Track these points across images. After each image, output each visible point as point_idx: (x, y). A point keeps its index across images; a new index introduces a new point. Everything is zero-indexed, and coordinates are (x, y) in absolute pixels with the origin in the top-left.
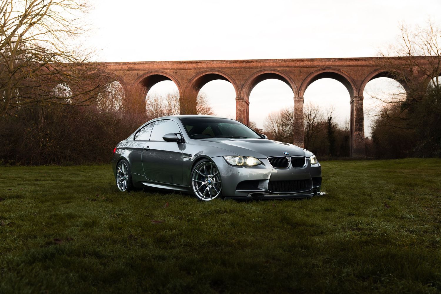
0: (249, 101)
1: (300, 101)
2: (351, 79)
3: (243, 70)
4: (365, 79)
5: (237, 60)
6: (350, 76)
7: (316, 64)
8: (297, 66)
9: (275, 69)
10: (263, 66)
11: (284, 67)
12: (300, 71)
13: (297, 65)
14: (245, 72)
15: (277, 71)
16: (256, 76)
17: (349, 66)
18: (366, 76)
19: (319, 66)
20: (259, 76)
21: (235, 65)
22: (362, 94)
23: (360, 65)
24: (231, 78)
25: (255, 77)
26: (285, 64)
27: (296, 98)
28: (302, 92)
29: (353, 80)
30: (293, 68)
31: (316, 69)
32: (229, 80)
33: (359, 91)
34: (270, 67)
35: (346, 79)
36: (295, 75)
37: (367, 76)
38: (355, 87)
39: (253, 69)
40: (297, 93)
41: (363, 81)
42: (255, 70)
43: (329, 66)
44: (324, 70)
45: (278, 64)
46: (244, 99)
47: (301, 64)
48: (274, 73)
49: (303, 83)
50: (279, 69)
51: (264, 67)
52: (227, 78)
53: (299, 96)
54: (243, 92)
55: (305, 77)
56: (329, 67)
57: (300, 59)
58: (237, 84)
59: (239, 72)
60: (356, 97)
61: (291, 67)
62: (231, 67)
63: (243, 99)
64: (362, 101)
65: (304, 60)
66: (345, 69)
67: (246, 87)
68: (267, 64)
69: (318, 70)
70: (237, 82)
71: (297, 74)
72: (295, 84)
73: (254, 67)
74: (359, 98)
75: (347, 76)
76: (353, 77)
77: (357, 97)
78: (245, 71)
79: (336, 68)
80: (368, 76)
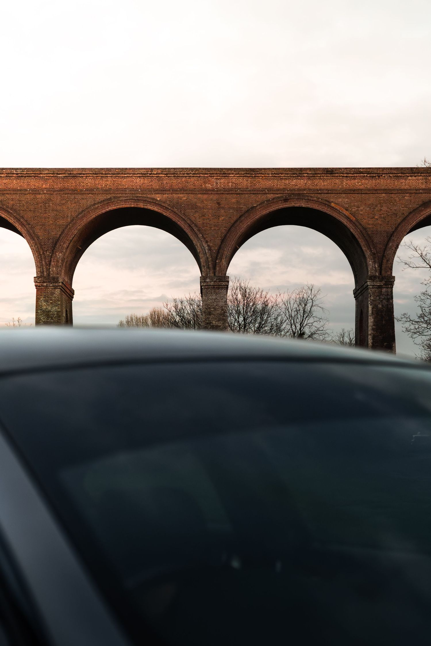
0: (74, 287)
1: (219, 287)
2: (359, 226)
3: (57, 199)
4: (396, 228)
5: (40, 169)
6: (357, 220)
7: (263, 183)
8: (209, 190)
9: (149, 196)
10: (112, 187)
11: (174, 191)
12: (219, 204)
13: (209, 186)
14: (63, 204)
15: (154, 202)
16: (93, 215)
17: (354, 190)
18: (399, 221)
19: (270, 190)
20: (101, 215)
21: (34, 183)
22: (391, 269)
23: (385, 190)
24: (22, 220)
25: (91, 218)
26: (175, 182)
27: (208, 280)
28: (224, 262)
29: (365, 229)
30: (200, 195)
31: (264, 197)
32: (17, 225)
33: (382, 262)
34: (133, 191)
35: (346, 226)
36: (203, 216)
37: (401, 218)
38: (371, 251)
39: (84, 196)
40: (211, 266)
41: (392, 235)
42: (88, 201)
43: (299, 190)
44: (286, 200)
45: (155, 184)
46: (61, 280)
47: (222, 183)
48: (146, 207)
49: (225, 236)
50: (158, 197)
51: (118, 189)
52: (11, 220)
53: (217, 274)
54: (58, 261)
55: (233, 222)
56: (299, 194)
57: (218, 169)
58: (38, 237)
59: (45, 202)
60: (373, 278)
61: (192, 192)
62: (21, 190)
63: (55, 280)
64: (389, 290)
65: (230, 172)
66: (343, 200)
67: (65, 246)
68: (125, 182)
69: (270, 202)
70: (40, 233)
71: (210, 211)
72: (205, 239)
73: (87, 190)
74: (381, 281)
75: (348, 218)
76: (364, 222)
77: (375, 277)
78: (64, 202)
79: (319, 196)
80: (404, 219)
